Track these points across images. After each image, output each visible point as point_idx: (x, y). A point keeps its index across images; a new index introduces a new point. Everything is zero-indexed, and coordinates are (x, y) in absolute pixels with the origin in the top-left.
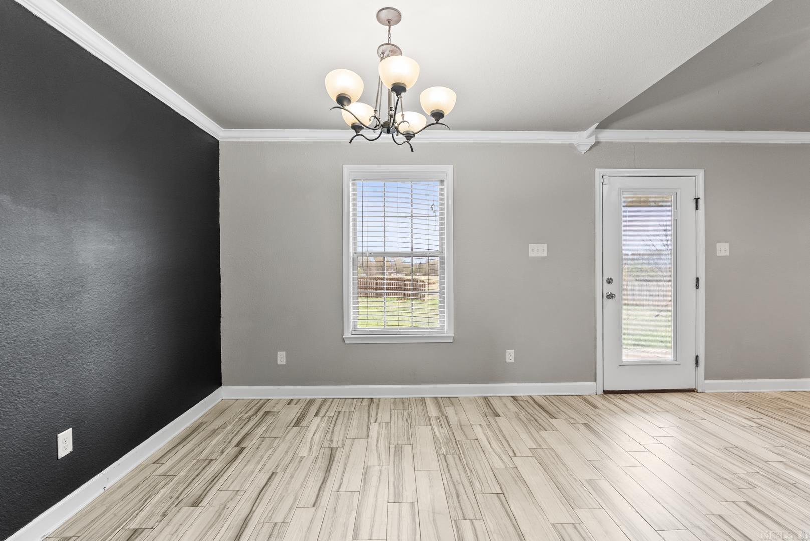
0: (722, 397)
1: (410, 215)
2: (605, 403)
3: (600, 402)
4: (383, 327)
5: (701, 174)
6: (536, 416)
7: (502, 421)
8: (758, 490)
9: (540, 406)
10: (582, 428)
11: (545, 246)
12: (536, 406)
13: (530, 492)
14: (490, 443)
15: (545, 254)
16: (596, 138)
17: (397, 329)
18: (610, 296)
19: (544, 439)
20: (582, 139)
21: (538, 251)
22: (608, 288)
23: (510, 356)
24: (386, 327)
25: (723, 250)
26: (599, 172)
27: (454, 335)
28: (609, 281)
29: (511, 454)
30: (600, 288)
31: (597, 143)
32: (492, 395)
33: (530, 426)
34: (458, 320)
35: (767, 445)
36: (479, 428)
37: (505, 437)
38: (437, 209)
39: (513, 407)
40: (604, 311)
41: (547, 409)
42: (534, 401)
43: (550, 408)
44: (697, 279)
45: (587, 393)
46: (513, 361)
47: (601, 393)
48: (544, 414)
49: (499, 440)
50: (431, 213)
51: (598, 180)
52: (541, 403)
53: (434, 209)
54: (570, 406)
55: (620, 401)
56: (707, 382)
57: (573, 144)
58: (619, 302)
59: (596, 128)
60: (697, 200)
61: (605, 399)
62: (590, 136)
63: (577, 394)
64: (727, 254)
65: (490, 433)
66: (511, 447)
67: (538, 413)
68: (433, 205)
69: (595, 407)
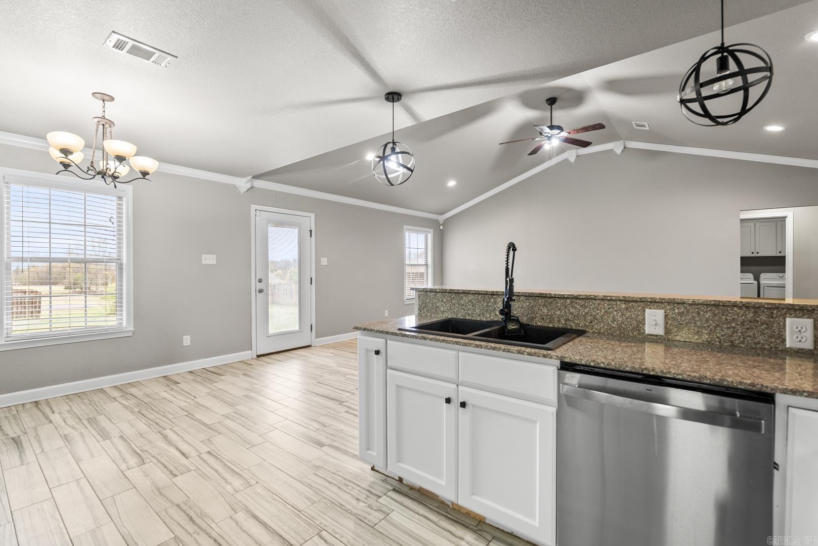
0: (323, 346)
1: (84, 224)
2: (258, 362)
3: (254, 362)
4: (49, 330)
5: (313, 216)
6: (209, 378)
7: (182, 386)
8: (324, 377)
9: (211, 372)
10: (241, 376)
11: (214, 257)
12: (209, 373)
13: (208, 408)
14: (175, 397)
15: (215, 262)
16: (251, 184)
17: (67, 330)
18: (261, 291)
19: (216, 387)
20: (243, 184)
21: (209, 259)
22: (260, 286)
23: (187, 340)
24: (53, 330)
25: (324, 261)
26: (253, 207)
27: (133, 329)
28: (260, 281)
29: (193, 398)
30: (254, 285)
31: (252, 187)
32: (170, 374)
33: (205, 383)
34: (138, 315)
35: (334, 361)
36: (164, 393)
37: (186, 392)
38: (115, 221)
39: (190, 377)
40: (256, 300)
41: (216, 372)
42: (207, 370)
43: (219, 372)
44: (311, 278)
45: (245, 359)
46: (189, 344)
47: (256, 357)
48: (215, 375)
49: (181, 394)
50: (110, 224)
51: (253, 213)
52: (212, 371)
53: (112, 221)
54: (234, 368)
55: (266, 359)
56: (317, 340)
57: (235, 185)
58: (267, 295)
59: (252, 178)
60: (311, 231)
61: (257, 360)
62: (246, 183)
63: (239, 361)
64: (326, 264)
65: (173, 393)
66: (192, 395)
67: (210, 376)
68: (112, 217)
69: (251, 365)
